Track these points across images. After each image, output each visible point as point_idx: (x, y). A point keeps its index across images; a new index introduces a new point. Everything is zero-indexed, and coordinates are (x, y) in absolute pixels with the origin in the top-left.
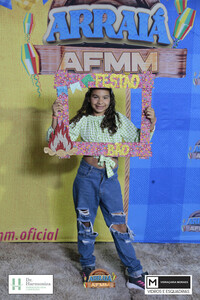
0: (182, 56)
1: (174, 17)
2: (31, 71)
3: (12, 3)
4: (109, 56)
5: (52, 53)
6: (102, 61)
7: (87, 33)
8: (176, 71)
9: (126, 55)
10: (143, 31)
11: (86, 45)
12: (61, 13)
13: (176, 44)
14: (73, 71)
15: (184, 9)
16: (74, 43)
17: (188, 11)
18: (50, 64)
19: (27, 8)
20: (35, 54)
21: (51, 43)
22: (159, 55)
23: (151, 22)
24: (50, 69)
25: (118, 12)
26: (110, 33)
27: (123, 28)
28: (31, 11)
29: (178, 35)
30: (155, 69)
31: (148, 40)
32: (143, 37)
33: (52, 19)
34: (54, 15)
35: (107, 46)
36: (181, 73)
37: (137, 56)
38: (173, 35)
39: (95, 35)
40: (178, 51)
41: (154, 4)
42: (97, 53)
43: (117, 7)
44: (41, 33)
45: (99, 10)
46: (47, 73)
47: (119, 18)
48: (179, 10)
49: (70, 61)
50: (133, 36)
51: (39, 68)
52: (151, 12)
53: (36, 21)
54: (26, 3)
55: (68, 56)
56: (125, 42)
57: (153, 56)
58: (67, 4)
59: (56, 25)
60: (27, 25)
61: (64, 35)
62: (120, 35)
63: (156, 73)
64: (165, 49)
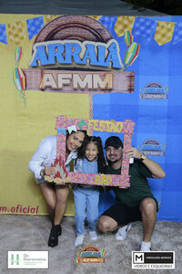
0: (131, 77)
1: (124, 49)
2: (20, 88)
3: (7, 40)
4: (77, 77)
5: (35, 75)
6: (71, 80)
7: (60, 60)
8: (126, 88)
9: (88, 76)
10: (102, 58)
11: (59, 69)
12: (42, 46)
13: (126, 68)
14: (50, 87)
15: (131, 43)
16: (51, 67)
17: (134, 44)
18: (33, 82)
19: (17, 43)
20: (22, 75)
21: (34, 67)
22: (113, 76)
23: (107, 52)
24: (33, 86)
25: (83, 45)
26: (77, 60)
27: (86, 56)
28: (21, 45)
29: (127, 62)
30: (110, 86)
31: (105, 65)
32: (101, 63)
33: (35, 51)
34: (37, 48)
35: (75, 69)
36: (131, 90)
37: (97, 77)
38: (123, 62)
39: (66, 62)
40: (128, 73)
41: (109, 39)
42: (68, 75)
43: (82, 42)
44: (27, 60)
45: (69, 44)
46: (31, 89)
47: (84, 49)
48: (128, 44)
49: (48, 80)
50: (94, 62)
51: (25, 86)
52: (107, 45)
53: (24, 52)
54: (17, 39)
55: (46, 76)
56: (88, 66)
57: (109, 77)
58: (46, 40)
59: (38, 55)
60: (18, 55)
61: (43, 62)
62: (84, 62)
63: (110, 90)
64: (118, 71)
